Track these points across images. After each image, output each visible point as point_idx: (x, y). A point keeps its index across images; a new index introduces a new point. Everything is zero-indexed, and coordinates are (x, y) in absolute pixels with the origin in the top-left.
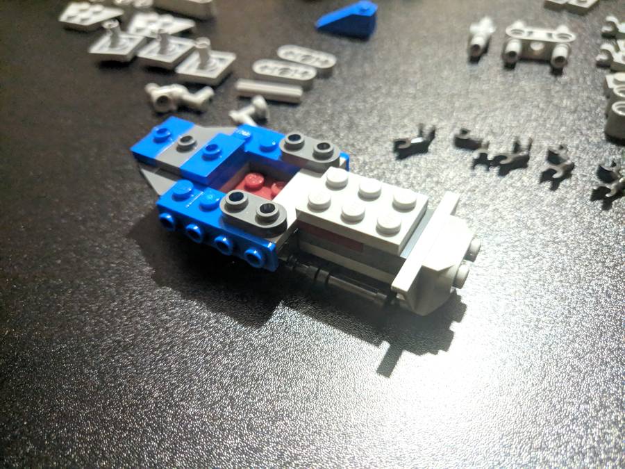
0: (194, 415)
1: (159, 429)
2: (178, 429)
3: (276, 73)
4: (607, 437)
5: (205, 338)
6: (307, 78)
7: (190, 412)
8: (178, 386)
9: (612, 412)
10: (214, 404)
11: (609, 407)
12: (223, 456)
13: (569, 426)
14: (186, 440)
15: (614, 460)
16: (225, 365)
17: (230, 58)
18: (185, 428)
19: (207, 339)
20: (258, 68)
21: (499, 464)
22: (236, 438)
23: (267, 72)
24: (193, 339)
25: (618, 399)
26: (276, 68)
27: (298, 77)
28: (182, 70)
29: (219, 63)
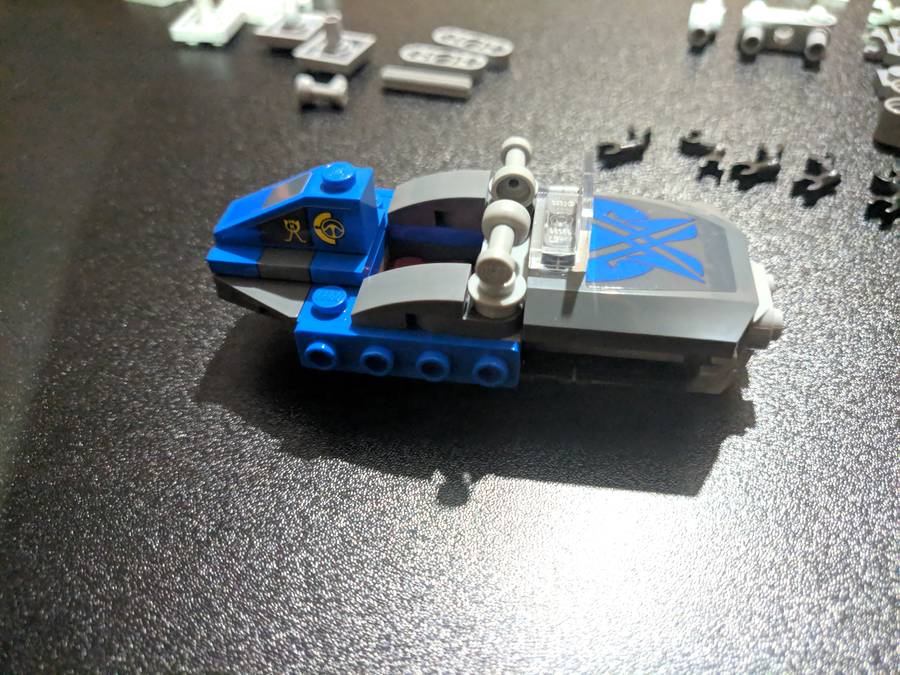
3: (432, 61)
6: (475, 67)
17: (367, 41)
20: (406, 54)
23: (419, 59)
26: (431, 54)
27: (462, 65)
28: (301, 53)
29: (353, 47)
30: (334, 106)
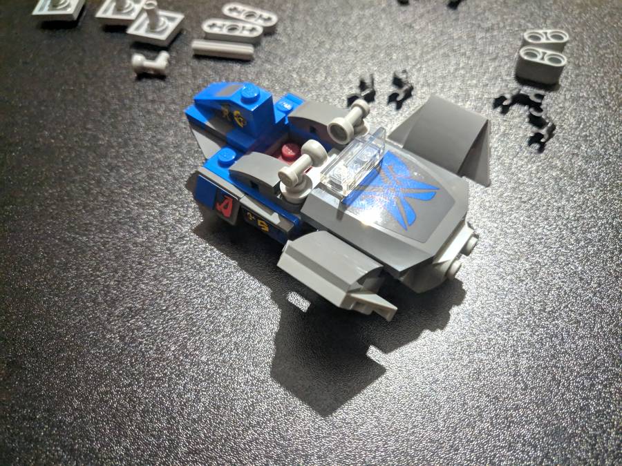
0: (208, 361)
1: (181, 375)
2: (197, 373)
3: (225, 31)
4: (523, 337)
5: (204, 295)
6: (255, 34)
7: (204, 359)
8: (190, 340)
9: (527, 318)
10: (222, 350)
11: (524, 314)
12: (237, 389)
13: (496, 333)
14: (205, 381)
15: (527, 353)
16: (225, 316)
17: (179, 17)
18: (202, 371)
19: (206, 297)
20: (206, 27)
21: (447, 367)
22: (245, 375)
23: (216, 30)
24: (194, 298)
25: (531, 308)
26: (224, 25)
27: (246, 34)
28: (131, 30)
29: (169, 22)
30: (159, 75)
